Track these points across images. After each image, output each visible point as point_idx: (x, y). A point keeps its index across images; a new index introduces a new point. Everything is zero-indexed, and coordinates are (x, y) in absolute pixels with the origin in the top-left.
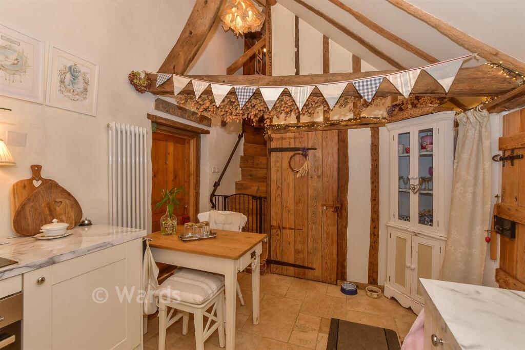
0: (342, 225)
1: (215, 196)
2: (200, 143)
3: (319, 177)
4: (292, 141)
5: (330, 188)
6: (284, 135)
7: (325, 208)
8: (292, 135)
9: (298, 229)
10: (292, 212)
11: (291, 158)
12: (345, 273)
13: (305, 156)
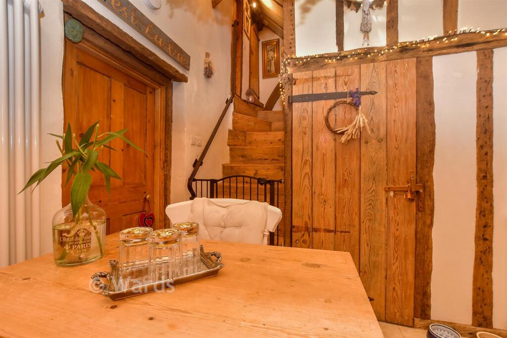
0: (424, 223)
1: (195, 180)
2: (172, 96)
3: (380, 141)
4: (331, 82)
5: (402, 159)
6: (317, 73)
7: (392, 194)
8: (330, 72)
9: (342, 232)
10: (331, 202)
11: (330, 110)
12: (429, 306)
13: (356, 105)
